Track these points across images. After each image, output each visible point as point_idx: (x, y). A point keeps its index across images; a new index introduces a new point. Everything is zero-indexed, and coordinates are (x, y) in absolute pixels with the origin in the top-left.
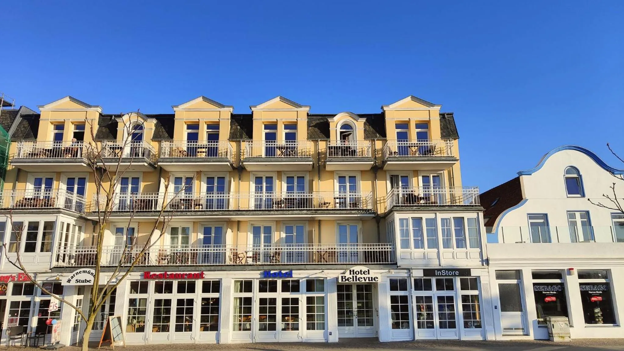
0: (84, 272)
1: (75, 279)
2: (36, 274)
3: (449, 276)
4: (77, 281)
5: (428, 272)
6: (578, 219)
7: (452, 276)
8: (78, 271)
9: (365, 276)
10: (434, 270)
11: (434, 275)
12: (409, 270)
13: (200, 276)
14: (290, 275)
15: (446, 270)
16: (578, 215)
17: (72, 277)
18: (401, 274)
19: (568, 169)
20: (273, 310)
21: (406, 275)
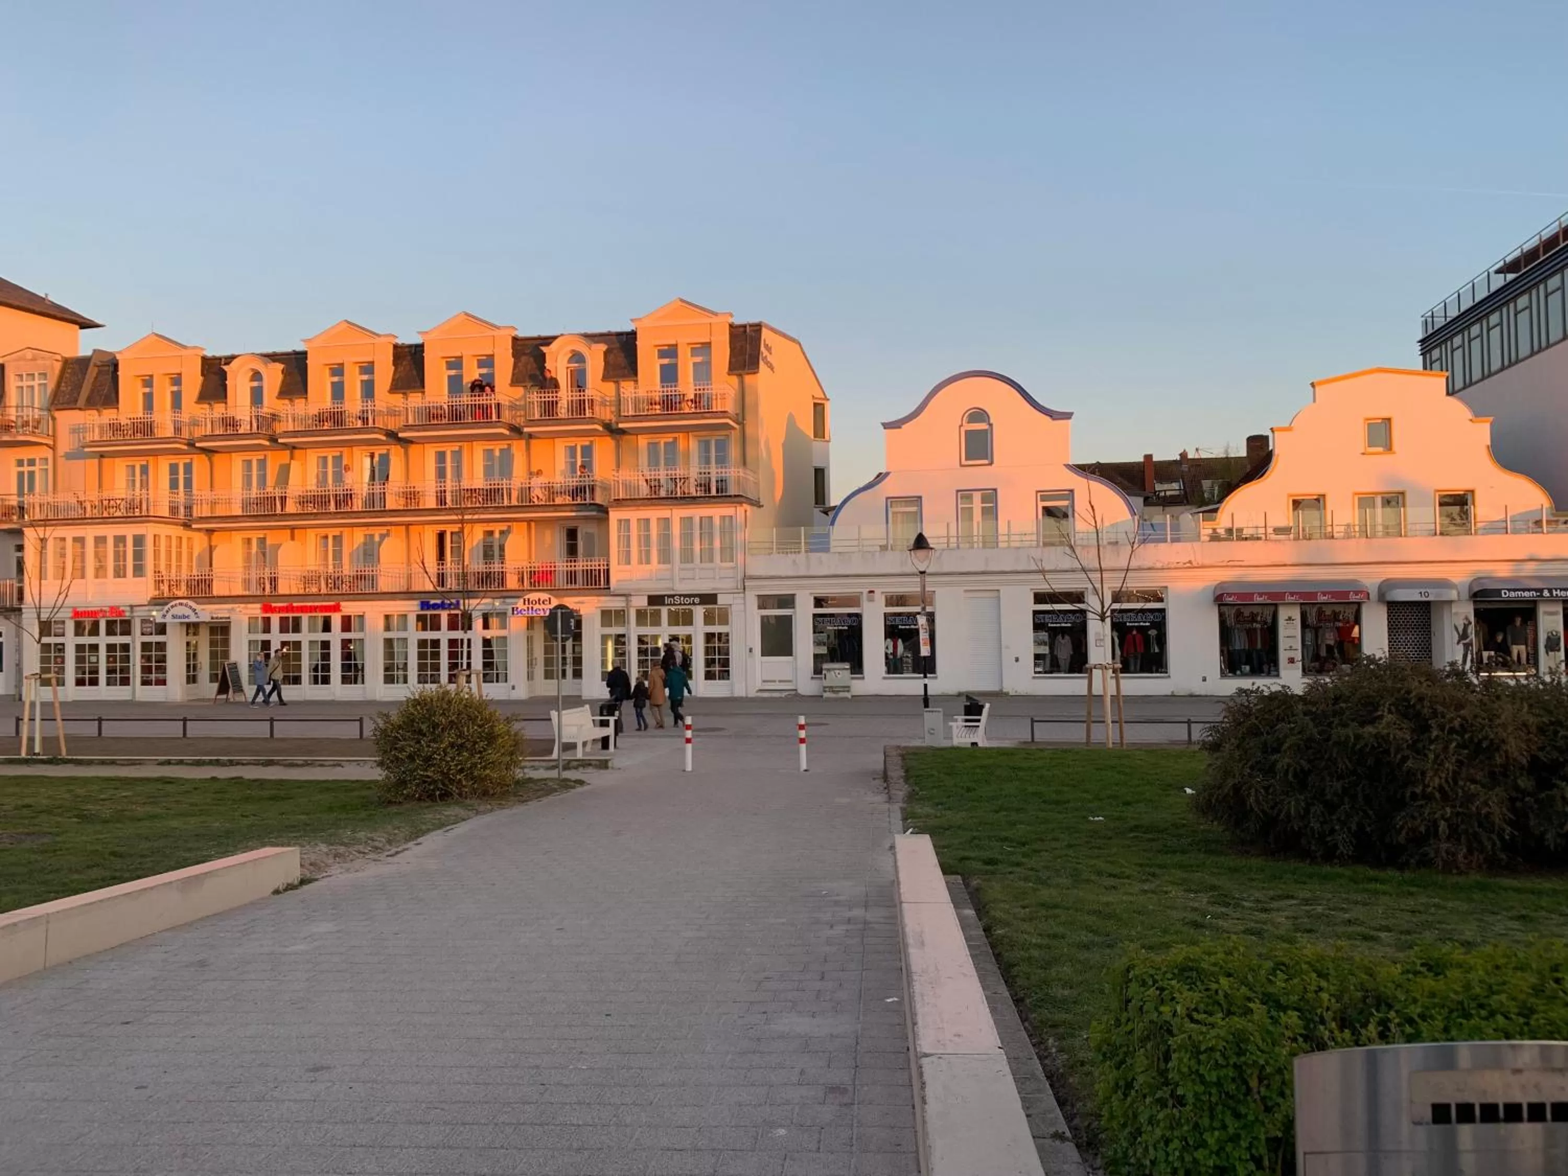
0: (181, 604)
1: (170, 614)
2: (132, 607)
3: (685, 604)
4: (174, 617)
5: (655, 600)
6: (977, 504)
7: (690, 604)
8: (173, 603)
9: (545, 607)
10: (663, 596)
11: (663, 604)
12: (627, 596)
13: (336, 608)
14: (457, 606)
15: (680, 596)
16: (977, 497)
17: (167, 612)
18: (616, 604)
19: (970, 414)
20: (436, 655)
21: (624, 604)
